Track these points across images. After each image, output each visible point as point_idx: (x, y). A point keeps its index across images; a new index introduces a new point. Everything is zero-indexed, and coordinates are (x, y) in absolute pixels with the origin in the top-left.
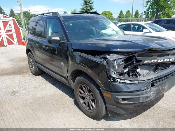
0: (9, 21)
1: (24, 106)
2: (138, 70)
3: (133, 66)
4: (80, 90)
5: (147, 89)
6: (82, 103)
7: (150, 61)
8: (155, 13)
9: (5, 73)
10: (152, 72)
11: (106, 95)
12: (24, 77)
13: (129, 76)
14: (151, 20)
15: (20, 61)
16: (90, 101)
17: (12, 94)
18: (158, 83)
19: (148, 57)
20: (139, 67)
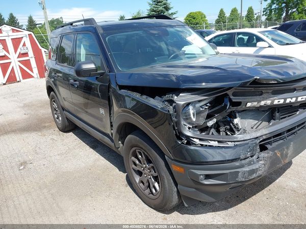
0: (22, 38)
1: (40, 188)
2: (236, 121)
3: (225, 114)
4: (133, 158)
5: (252, 157)
6: (137, 181)
7: (258, 103)
8: (283, 11)
9: (14, 128)
10: (265, 124)
11: (175, 168)
12: (45, 135)
13: (218, 132)
14: (276, 24)
15: (41, 107)
16: (150, 178)
17: (22, 166)
18: (274, 145)
19: (253, 96)
20: (237, 115)
